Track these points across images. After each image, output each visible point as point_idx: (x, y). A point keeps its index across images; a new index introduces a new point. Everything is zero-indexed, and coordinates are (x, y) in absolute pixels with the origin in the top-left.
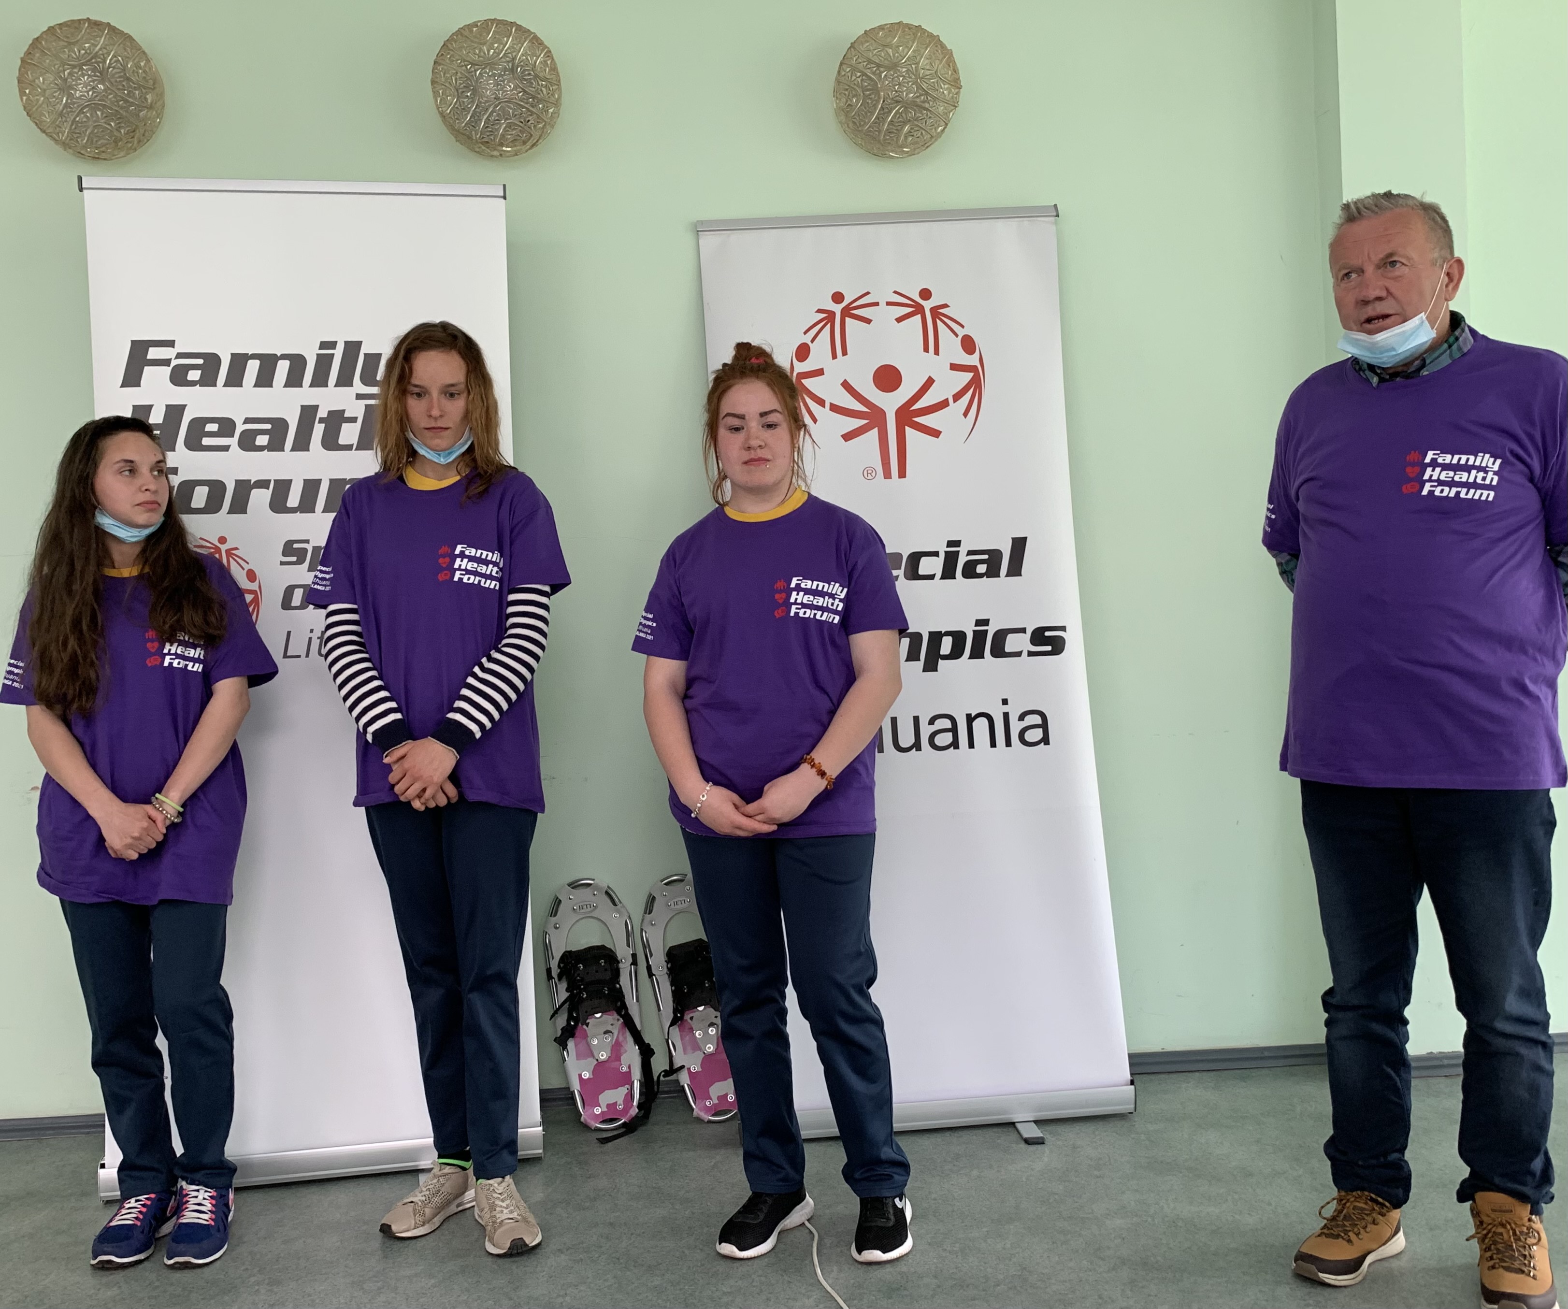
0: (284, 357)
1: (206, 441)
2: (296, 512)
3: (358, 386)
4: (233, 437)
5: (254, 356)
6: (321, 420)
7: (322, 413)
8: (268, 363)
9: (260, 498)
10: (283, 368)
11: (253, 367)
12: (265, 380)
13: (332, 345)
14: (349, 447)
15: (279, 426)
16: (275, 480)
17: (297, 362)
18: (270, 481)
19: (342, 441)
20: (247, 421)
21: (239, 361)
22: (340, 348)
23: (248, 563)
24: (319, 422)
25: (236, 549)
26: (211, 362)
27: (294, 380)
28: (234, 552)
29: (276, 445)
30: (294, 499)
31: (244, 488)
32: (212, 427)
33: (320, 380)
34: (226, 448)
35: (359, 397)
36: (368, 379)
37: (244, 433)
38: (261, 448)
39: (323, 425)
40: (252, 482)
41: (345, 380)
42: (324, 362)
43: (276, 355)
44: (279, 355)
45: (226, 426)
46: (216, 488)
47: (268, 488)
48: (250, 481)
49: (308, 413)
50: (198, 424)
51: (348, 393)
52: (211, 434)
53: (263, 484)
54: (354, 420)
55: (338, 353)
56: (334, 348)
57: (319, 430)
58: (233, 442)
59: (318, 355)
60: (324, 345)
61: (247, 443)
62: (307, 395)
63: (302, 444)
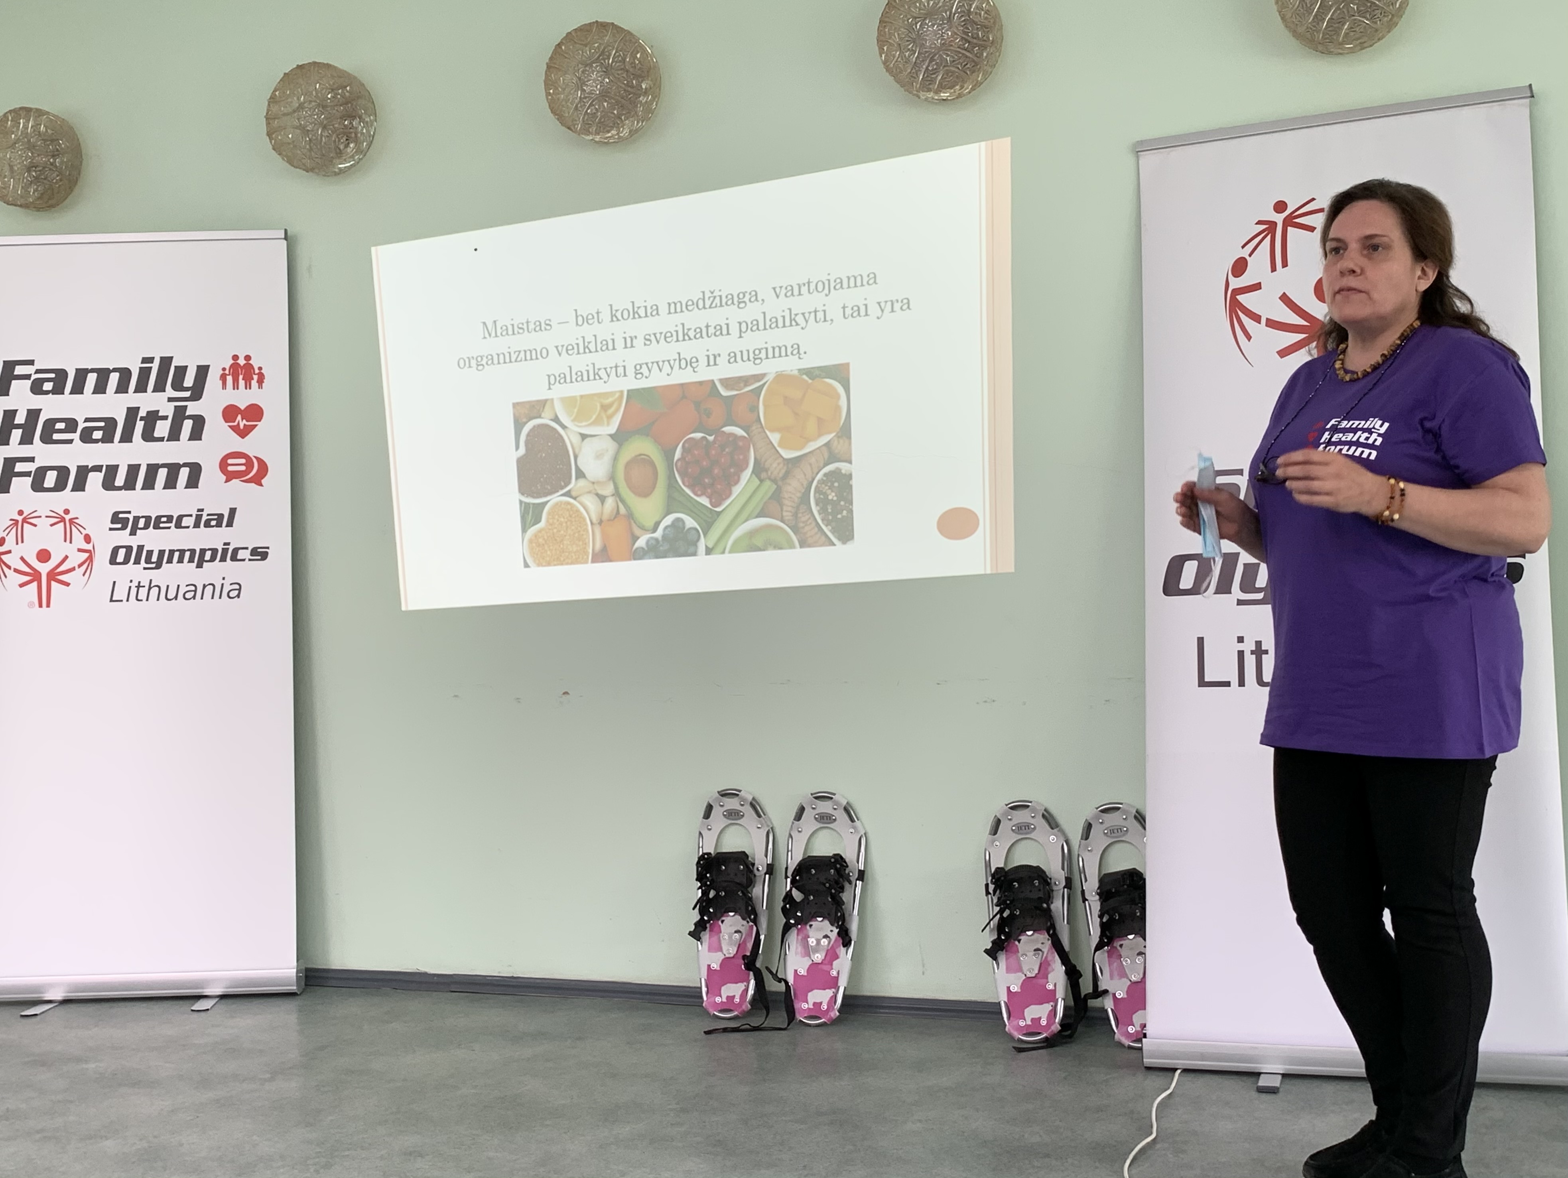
0: (115, 370)
1: (56, 436)
2: (121, 490)
3: (170, 392)
4: (75, 432)
5: (93, 370)
6: (142, 419)
7: (142, 413)
8: (103, 375)
9: (95, 480)
10: (114, 378)
11: (92, 378)
12: (100, 388)
13: (150, 360)
14: (161, 439)
15: (110, 424)
16: (107, 466)
17: (125, 373)
18: (102, 466)
19: (156, 435)
20: (87, 420)
21: (82, 375)
22: (157, 362)
23: (85, 529)
24: (140, 420)
25: (77, 518)
26: (61, 375)
27: (122, 388)
28: (75, 521)
29: (108, 438)
30: (120, 481)
31: (83, 472)
32: (60, 426)
33: (141, 388)
34: (70, 441)
35: (170, 400)
36: (178, 385)
37: (85, 429)
38: (96, 441)
39: (143, 422)
40: (90, 467)
41: (160, 387)
42: (144, 373)
43: (109, 369)
44: (111, 369)
45: (71, 425)
46: (63, 472)
47: (101, 472)
48: (88, 466)
49: (132, 413)
50: (50, 424)
51: (162, 397)
52: (60, 431)
53: (98, 468)
54: (165, 418)
55: (155, 366)
56: (152, 363)
57: (140, 426)
58: (76, 436)
59: (140, 368)
60: (145, 360)
61: (86, 437)
62: (132, 399)
63: (127, 437)
